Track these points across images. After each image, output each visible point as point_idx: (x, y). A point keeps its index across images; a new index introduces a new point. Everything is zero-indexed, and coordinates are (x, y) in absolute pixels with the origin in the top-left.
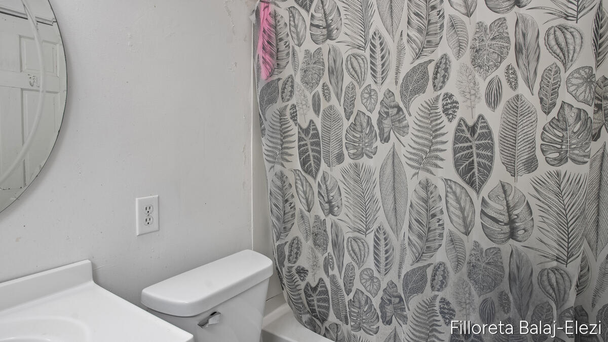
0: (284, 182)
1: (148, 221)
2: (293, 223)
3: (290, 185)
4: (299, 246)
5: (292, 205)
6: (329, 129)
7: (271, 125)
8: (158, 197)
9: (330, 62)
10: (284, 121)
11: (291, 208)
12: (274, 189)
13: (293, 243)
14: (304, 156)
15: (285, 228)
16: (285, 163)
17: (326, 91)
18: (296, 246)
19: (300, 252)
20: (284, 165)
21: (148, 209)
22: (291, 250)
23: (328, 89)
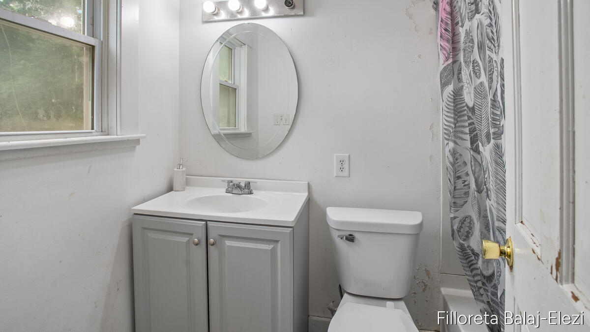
0: (457, 159)
1: (342, 169)
2: (467, 201)
3: (465, 163)
4: (472, 226)
5: (466, 183)
6: (480, 107)
7: (447, 105)
8: (349, 155)
9: (479, 37)
10: (460, 101)
11: (464, 186)
12: (449, 165)
13: (465, 221)
14: (472, 135)
15: (454, 203)
16: (458, 141)
17: (476, 68)
18: (468, 225)
19: (473, 233)
20: (458, 143)
21: (342, 162)
22: (461, 227)
23: (478, 65)
